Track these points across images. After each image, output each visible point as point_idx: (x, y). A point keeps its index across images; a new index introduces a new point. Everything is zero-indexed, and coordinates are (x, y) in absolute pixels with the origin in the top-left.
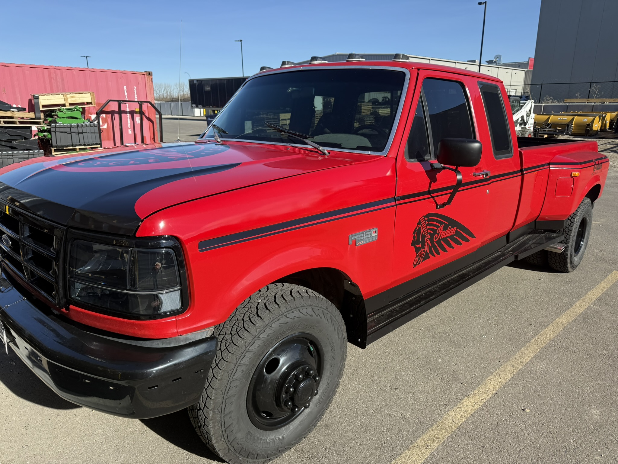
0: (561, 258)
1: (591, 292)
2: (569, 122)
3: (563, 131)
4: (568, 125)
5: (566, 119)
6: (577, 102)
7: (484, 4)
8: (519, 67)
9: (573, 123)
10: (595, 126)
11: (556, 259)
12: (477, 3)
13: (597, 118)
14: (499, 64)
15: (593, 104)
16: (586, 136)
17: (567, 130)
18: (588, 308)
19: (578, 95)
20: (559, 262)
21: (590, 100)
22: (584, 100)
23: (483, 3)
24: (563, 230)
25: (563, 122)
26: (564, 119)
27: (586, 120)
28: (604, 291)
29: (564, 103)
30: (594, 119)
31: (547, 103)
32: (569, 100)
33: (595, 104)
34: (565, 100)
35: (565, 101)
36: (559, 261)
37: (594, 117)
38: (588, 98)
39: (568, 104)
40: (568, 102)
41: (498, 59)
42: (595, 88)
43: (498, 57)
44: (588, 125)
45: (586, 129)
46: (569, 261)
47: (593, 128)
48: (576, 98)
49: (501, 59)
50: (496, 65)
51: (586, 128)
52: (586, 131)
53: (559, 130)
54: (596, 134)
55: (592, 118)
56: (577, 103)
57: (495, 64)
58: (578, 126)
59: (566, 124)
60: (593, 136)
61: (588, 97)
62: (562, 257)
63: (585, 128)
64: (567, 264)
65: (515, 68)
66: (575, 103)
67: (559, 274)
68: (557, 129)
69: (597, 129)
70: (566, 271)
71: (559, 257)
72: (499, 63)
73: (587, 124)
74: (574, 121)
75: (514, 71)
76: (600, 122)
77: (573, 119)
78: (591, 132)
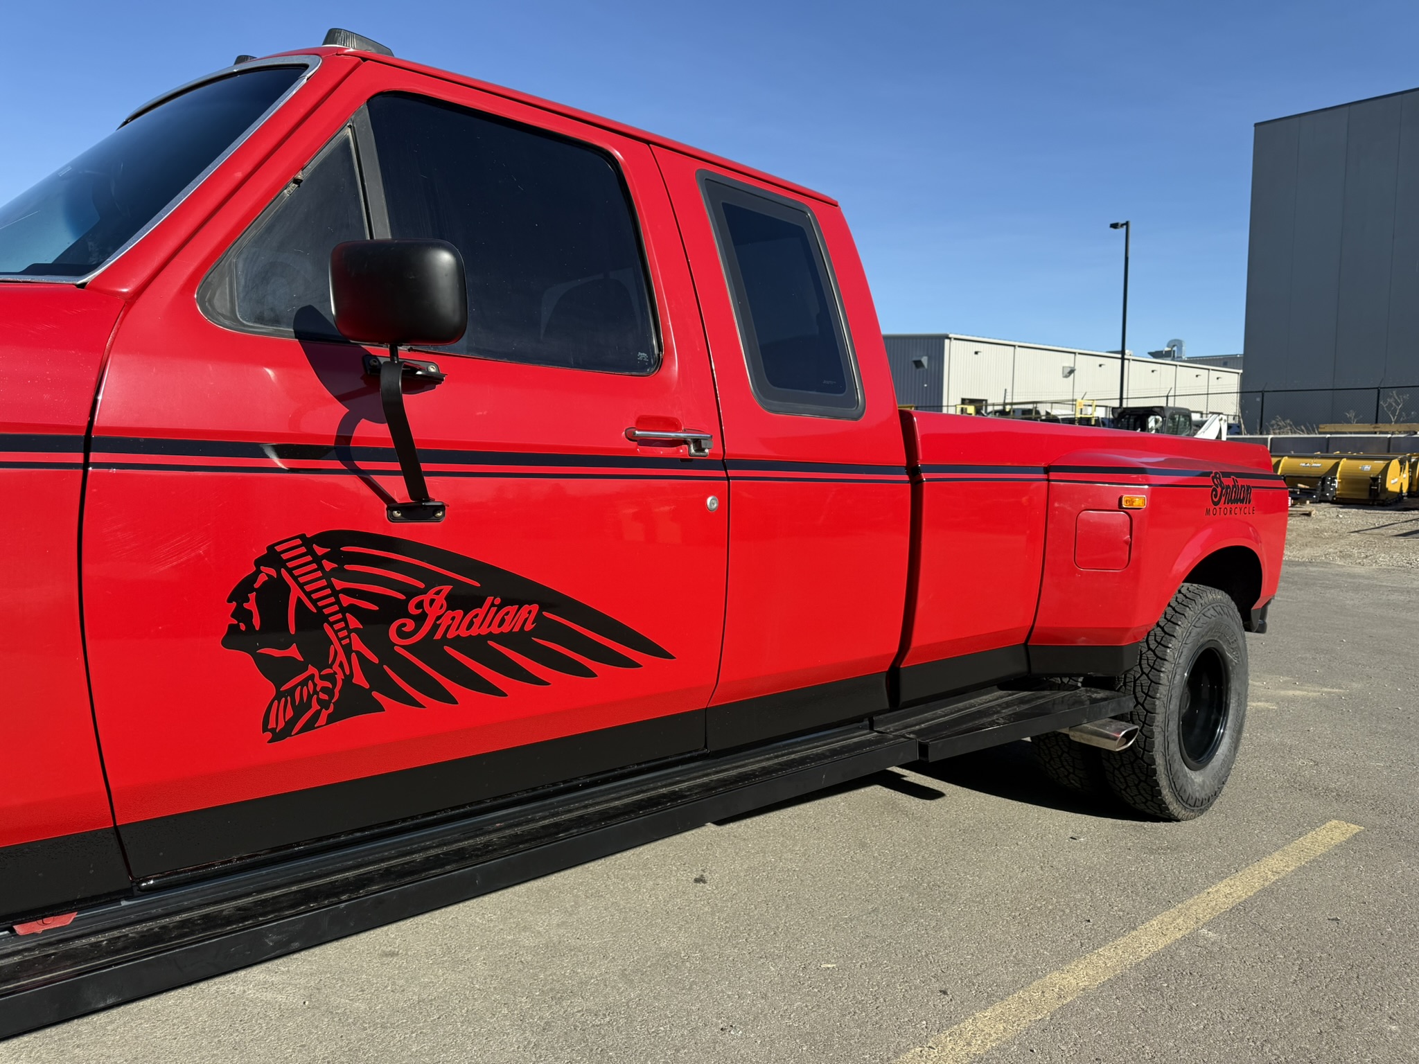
0: (1137, 771)
1: (1221, 885)
2: (1327, 473)
3: (1313, 492)
4: (1324, 480)
5: (1318, 465)
6: (1352, 431)
7: (1125, 227)
8: (1225, 365)
9: (1338, 475)
10: (1393, 482)
11: (1125, 774)
12: (1109, 226)
13: (1395, 464)
14: (1179, 359)
15: (1389, 436)
16: (1373, 505)
17: (1323, 490)
18: (1185, 940)
19: (1351, 414)
20: (1137, 786)
21: (1382, 427)
22: (1368, 427)
23: (1122, 225)
24: (1135, 681)
25: (1313, 473)
26: (1314, 465)
27: (1368, 467)
28: (1267, 884)
29: (1320, 433)
30: (1387, 467)
31: (1280, 434)
32: (1329, 427)
33: (1394, 436)
34: (1321, 426)
35: (1320, 430)
36: (1137, 783)
37: (1387, 462)
38: (1377, 422)
39: (1329, 436)
40: (1327, 432)
41: (1175, 349)
42: (1394, 401)
43: (1176, 343)
44: (1375, 479)
45: (1371, 490)
46: (1163, 782)
47: (1387, 486)
48: (1348, 421)
49: (1183, 348)
50: (1173, 360)
51: (1371, 485)
52: (1370, 494)
53: (1301, 489)
54: (1396, 502)
55: (1381, 464)
56: (1351, 433)
57: (1170, 358)
58: (1351, 481)
59: (1320, 478)
60: (1390, 504)
61: (1374, 420)
62: (1139, 768)
63: (1368, 487)
64: (1160, 793)
65: (1217, 366)
66: (1345, 433)
67: (1147, 825)
68: (1297, 487)
69: (1398, 490)
70: (1161, 815)
71: (1133, 768)
72: (1178, 357)
73: (1372, 478)
74: (1339, 469)
75: (1214, 374)
76: (1406, 475)
77: (1337, 465)
78: (1383, 497)
